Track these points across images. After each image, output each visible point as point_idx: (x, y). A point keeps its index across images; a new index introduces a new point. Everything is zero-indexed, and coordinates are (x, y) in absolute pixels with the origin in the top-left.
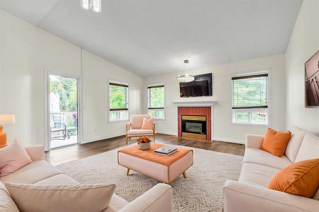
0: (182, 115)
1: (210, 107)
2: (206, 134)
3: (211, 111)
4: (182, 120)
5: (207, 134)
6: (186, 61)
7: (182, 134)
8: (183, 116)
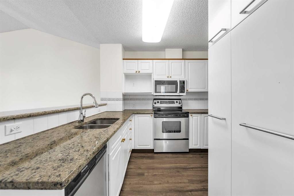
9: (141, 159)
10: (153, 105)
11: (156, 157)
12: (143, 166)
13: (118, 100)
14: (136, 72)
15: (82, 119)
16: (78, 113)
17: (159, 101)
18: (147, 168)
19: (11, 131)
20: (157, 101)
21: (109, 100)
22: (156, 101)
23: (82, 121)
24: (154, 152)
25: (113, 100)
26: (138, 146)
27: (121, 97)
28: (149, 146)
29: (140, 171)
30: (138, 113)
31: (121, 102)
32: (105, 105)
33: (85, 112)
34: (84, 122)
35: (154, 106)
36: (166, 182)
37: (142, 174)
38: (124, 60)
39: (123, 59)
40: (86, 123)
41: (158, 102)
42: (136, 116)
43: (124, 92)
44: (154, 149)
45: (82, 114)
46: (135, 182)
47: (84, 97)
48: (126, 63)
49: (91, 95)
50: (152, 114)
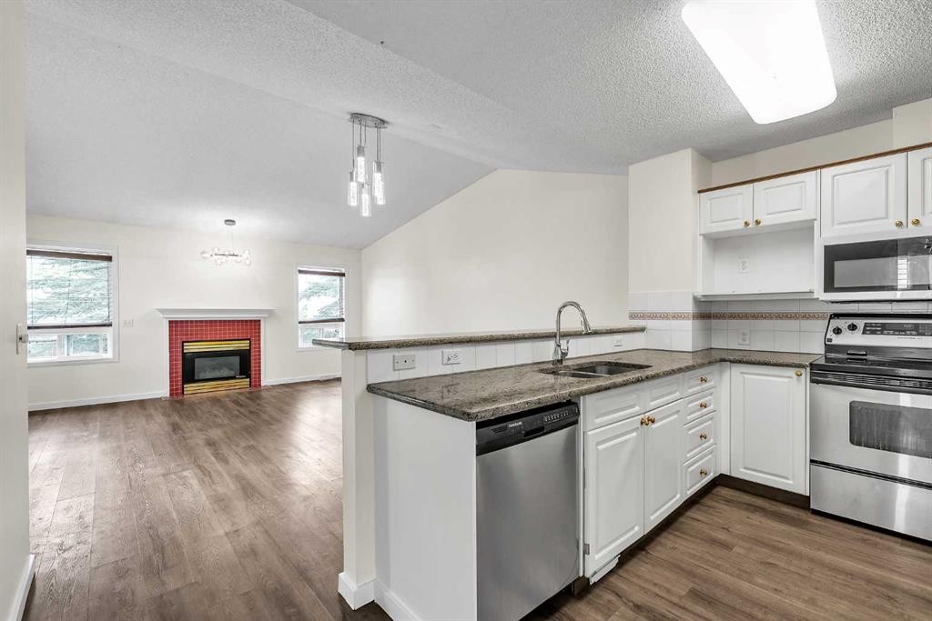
0: (183, 342)
1: (259, 321)
2: (249, 376)
3: (259, 329)
4: (184, 354)
5: (253, 376)
6: (230, 222)
7: (183, 388)
8: (185, 344)
9: (746, 509)
10: (828, 336)
11: (813, 524)
12: (738, 529)
13: (677, 316)
14: (747, 224)
15: (560, 358)
16: (551, 344)
17: (860, 323)
18: (754, 539)
19: (449, 359)
20: (850, 321)
21: (653, 316)
22: (843, 323)
23: (560, 361)
24: (812, 507)
25: (665, 316)
26: (742, 470)
27: (689, 308)
28: (790, 482)
29: (721, 536)
30: (740, 362)
31: (688, 325)
32: (642, 330)
33: (568, 342)
34: (564, 364)
35: (830, 340)
36: (806, 598)
37: (726, 546)
38: (702, 194)
39: (699, 192)
40: (567, 367)
41: (853, 327)
42: (737, 370)
43: (701, 291)
44: (809, 497)
45: (559, 346)
46: (691, 551)
47: (564, 311)
48: (709, 202)
49: (576, 305)
50: (803, 371)
